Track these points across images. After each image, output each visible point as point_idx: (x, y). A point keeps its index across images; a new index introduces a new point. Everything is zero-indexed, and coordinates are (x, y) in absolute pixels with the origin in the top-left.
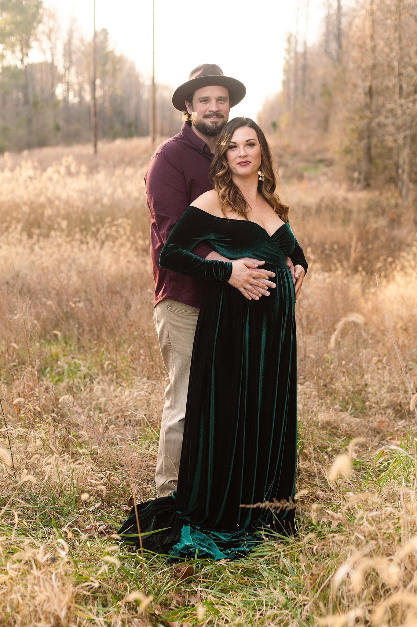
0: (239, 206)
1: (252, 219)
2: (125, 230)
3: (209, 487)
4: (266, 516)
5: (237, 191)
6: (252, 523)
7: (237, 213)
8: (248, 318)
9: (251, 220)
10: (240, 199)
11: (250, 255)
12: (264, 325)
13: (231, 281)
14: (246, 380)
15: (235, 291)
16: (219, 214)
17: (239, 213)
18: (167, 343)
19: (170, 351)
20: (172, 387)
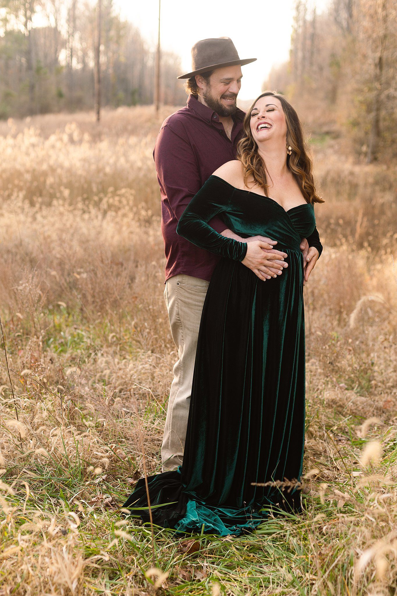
2: (128, 200)
6: (257, 501)
13: (246, 262)
16: (239, 185)
18: (177, 319)
19: (180, 327)
20: (181, 363)
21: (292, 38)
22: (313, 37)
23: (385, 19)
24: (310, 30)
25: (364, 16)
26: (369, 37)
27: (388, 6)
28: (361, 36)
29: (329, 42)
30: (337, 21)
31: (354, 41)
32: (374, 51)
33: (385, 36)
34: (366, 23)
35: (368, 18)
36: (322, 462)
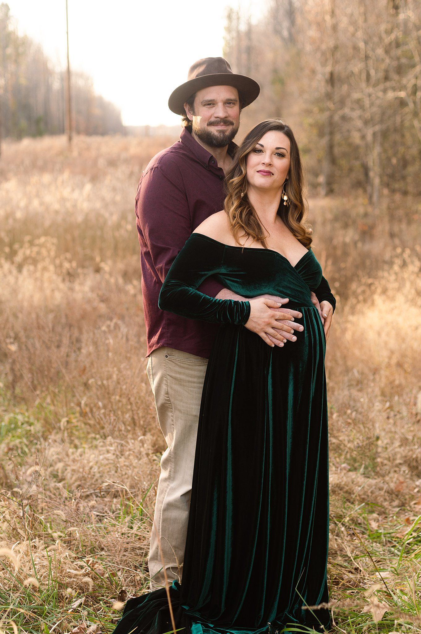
0: (254, 230)
1: (271, 246)
2: (49, 251)
3: (225, 577)
4: (293, 608)
5: (251, 212)
6: (277, 618)
7: (251, 238)
8: (270, 369)
9: (270, 248)
10: (254, 221)
11: (271, 290)
12: (291, 377)
13: (250, 325)
14: (271, 445)
15: (254, 337)
16: (229, 241)
17: (254, 238)
18: (166, 400)
19: (170, 410)
20: (172, 454)
21: (224, 52)
22: (249, 50)
23: (335, 28)
24: (244, 43)
25: (310, 24)
26: (318, 49)
27: (337, 12)
28: (308, 48)
29: (269, 56)
30: (277, 32)
31: (299, 54)
32: (324, 64)
33: (336, 48)
34: (313, 33)
35: (314, 27)
36: (339, 563)
